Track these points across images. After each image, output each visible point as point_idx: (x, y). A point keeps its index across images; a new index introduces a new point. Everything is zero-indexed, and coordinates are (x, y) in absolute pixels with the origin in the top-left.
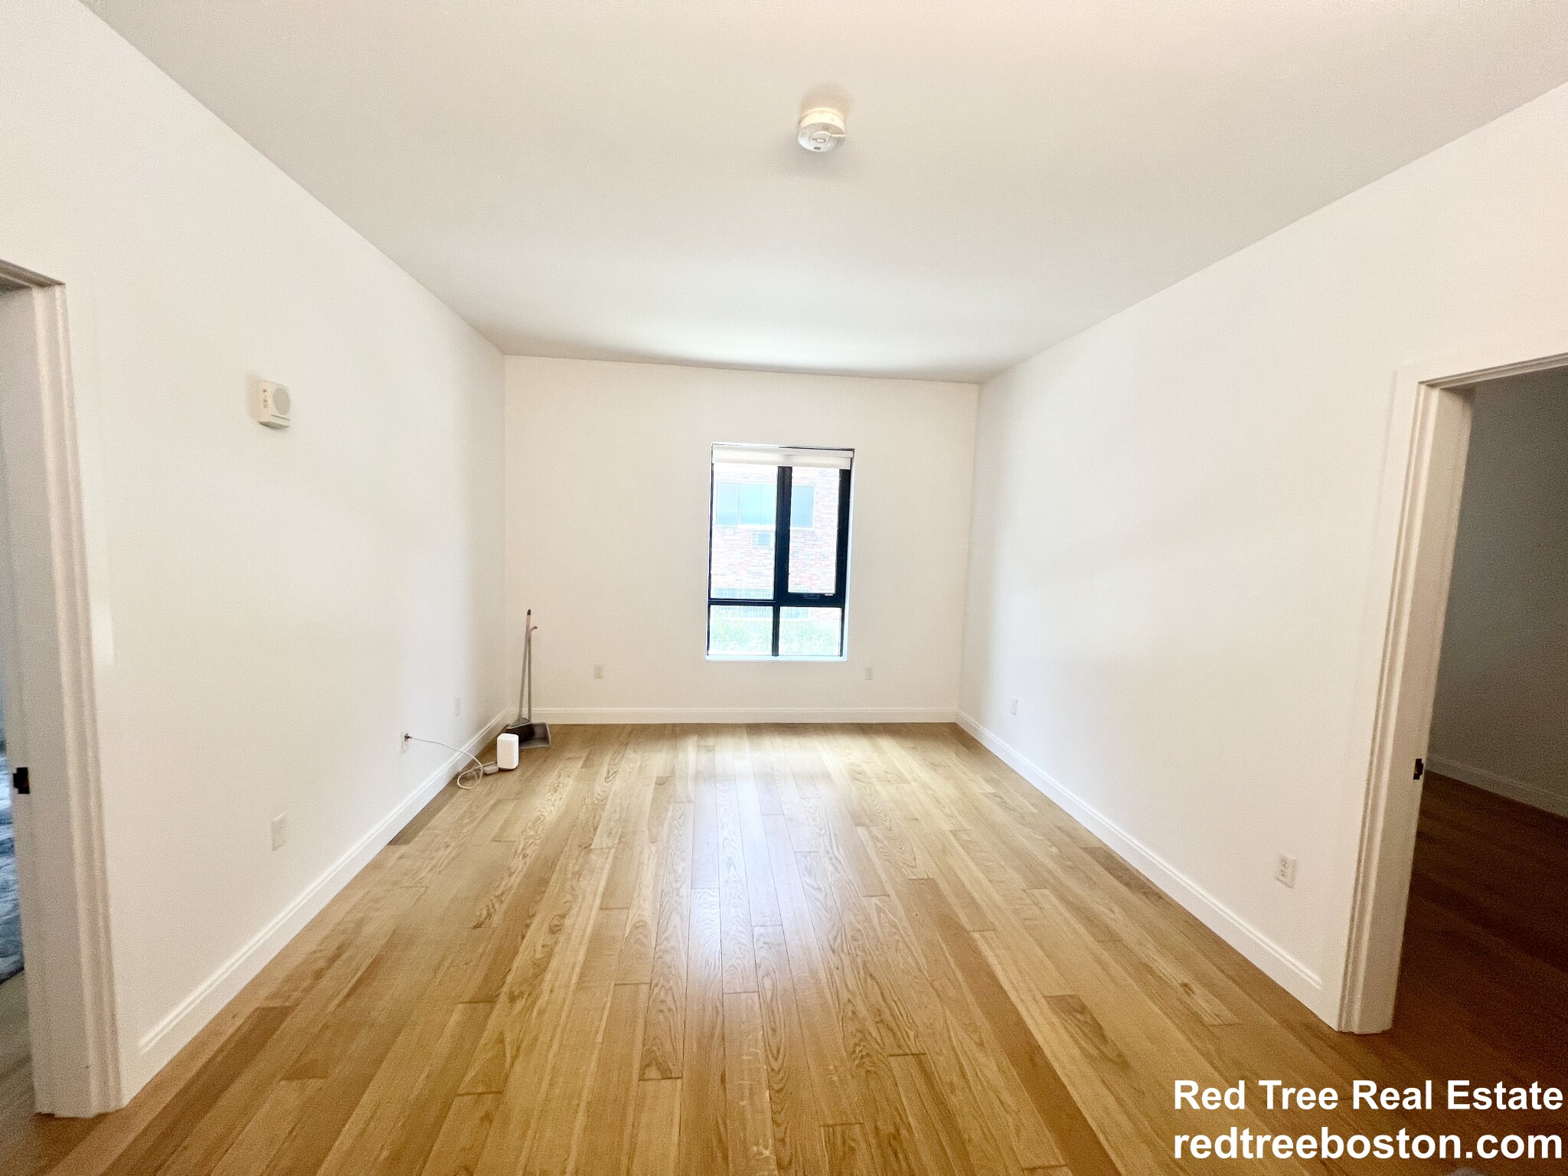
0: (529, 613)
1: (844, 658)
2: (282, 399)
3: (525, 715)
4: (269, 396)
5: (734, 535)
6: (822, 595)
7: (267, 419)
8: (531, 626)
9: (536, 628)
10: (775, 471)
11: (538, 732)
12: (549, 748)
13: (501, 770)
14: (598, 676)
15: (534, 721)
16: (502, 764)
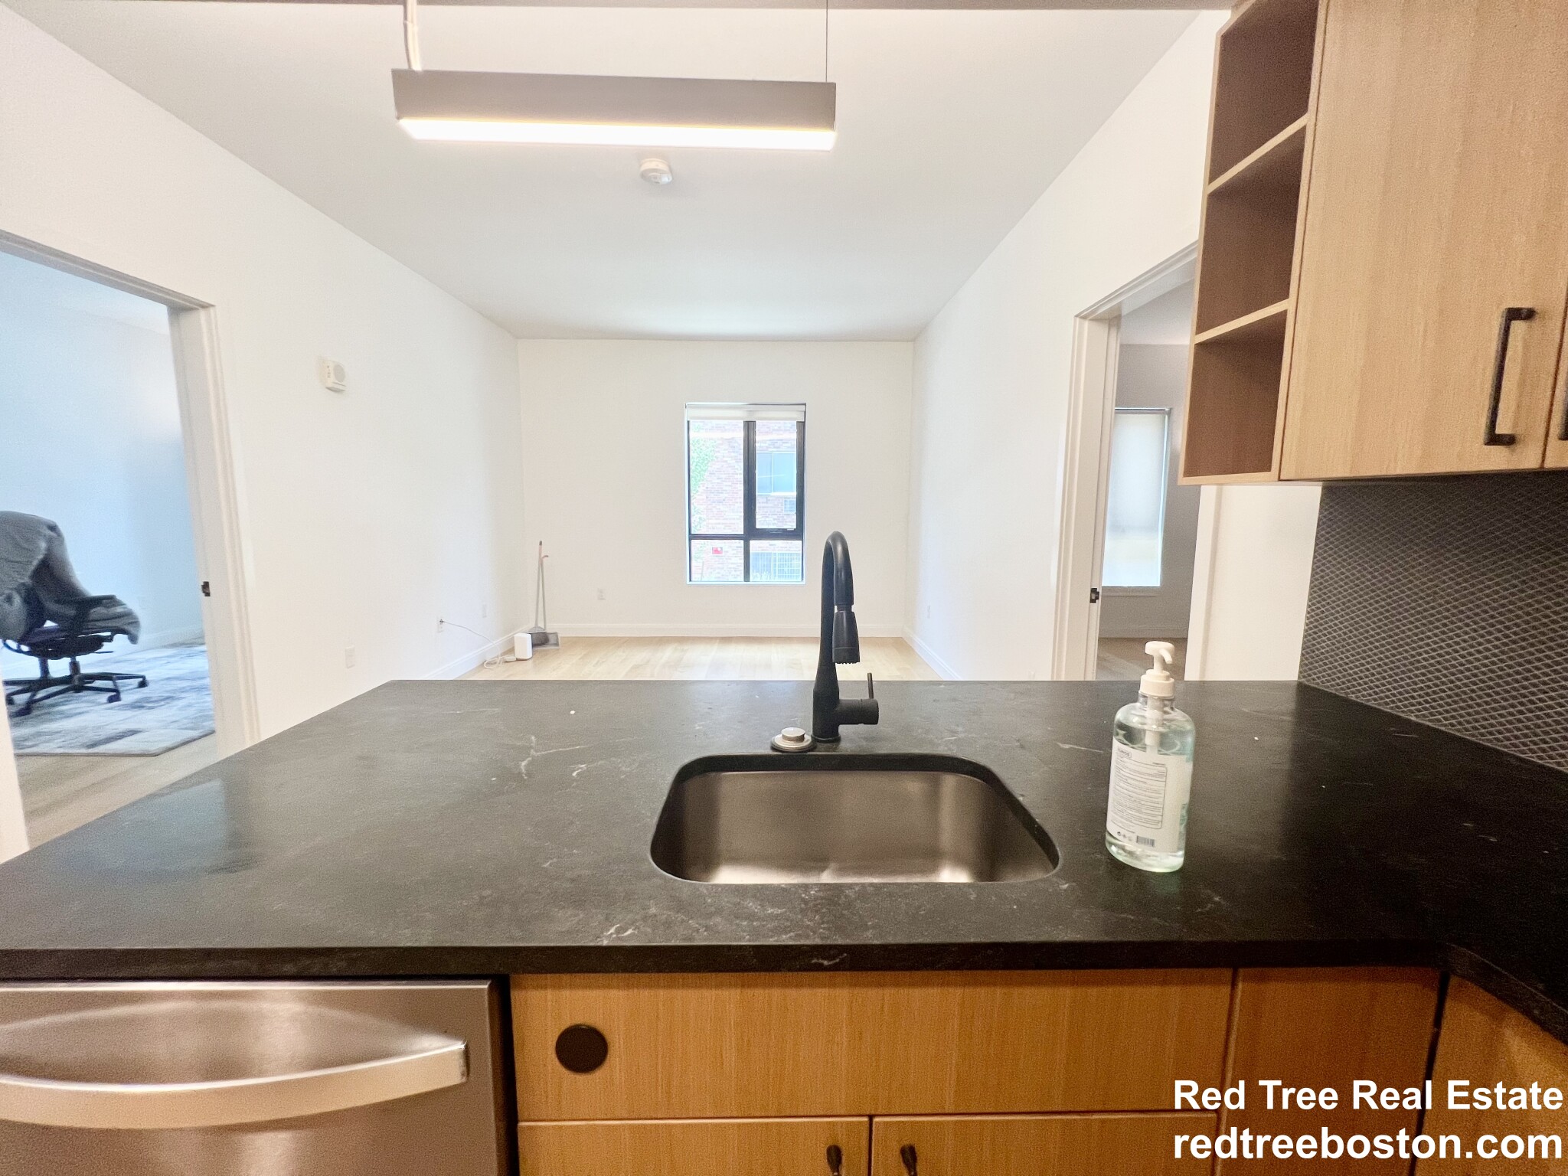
0: (541, 543)
1: (804, 583)
2: (339, 372)
3: (541, 625)
4: (331, 369)
5: (767, 503)
6: (785, 530)
7: (330, 385)
8: (543, 555)
9: (547, 556)
10: (742, 425)
11: (552, 639)
12: (558, 650)
13: (518, 660)
14: (601, 598)
15: (548, 631)
16: (519, 655)
